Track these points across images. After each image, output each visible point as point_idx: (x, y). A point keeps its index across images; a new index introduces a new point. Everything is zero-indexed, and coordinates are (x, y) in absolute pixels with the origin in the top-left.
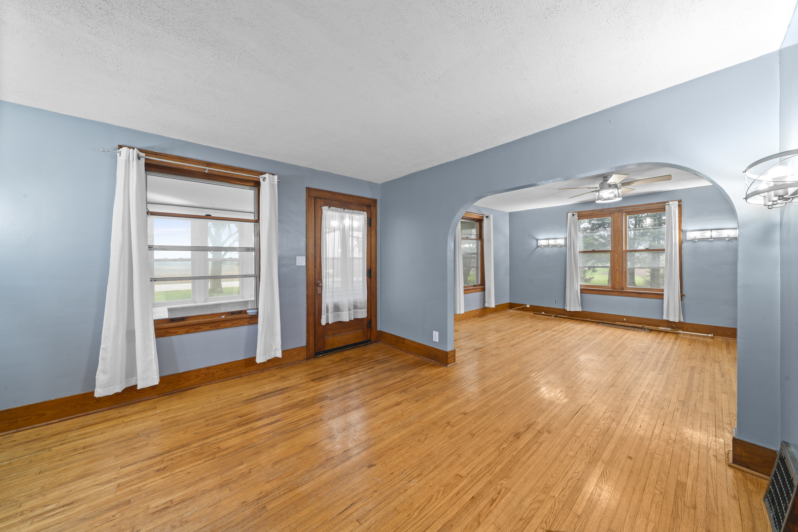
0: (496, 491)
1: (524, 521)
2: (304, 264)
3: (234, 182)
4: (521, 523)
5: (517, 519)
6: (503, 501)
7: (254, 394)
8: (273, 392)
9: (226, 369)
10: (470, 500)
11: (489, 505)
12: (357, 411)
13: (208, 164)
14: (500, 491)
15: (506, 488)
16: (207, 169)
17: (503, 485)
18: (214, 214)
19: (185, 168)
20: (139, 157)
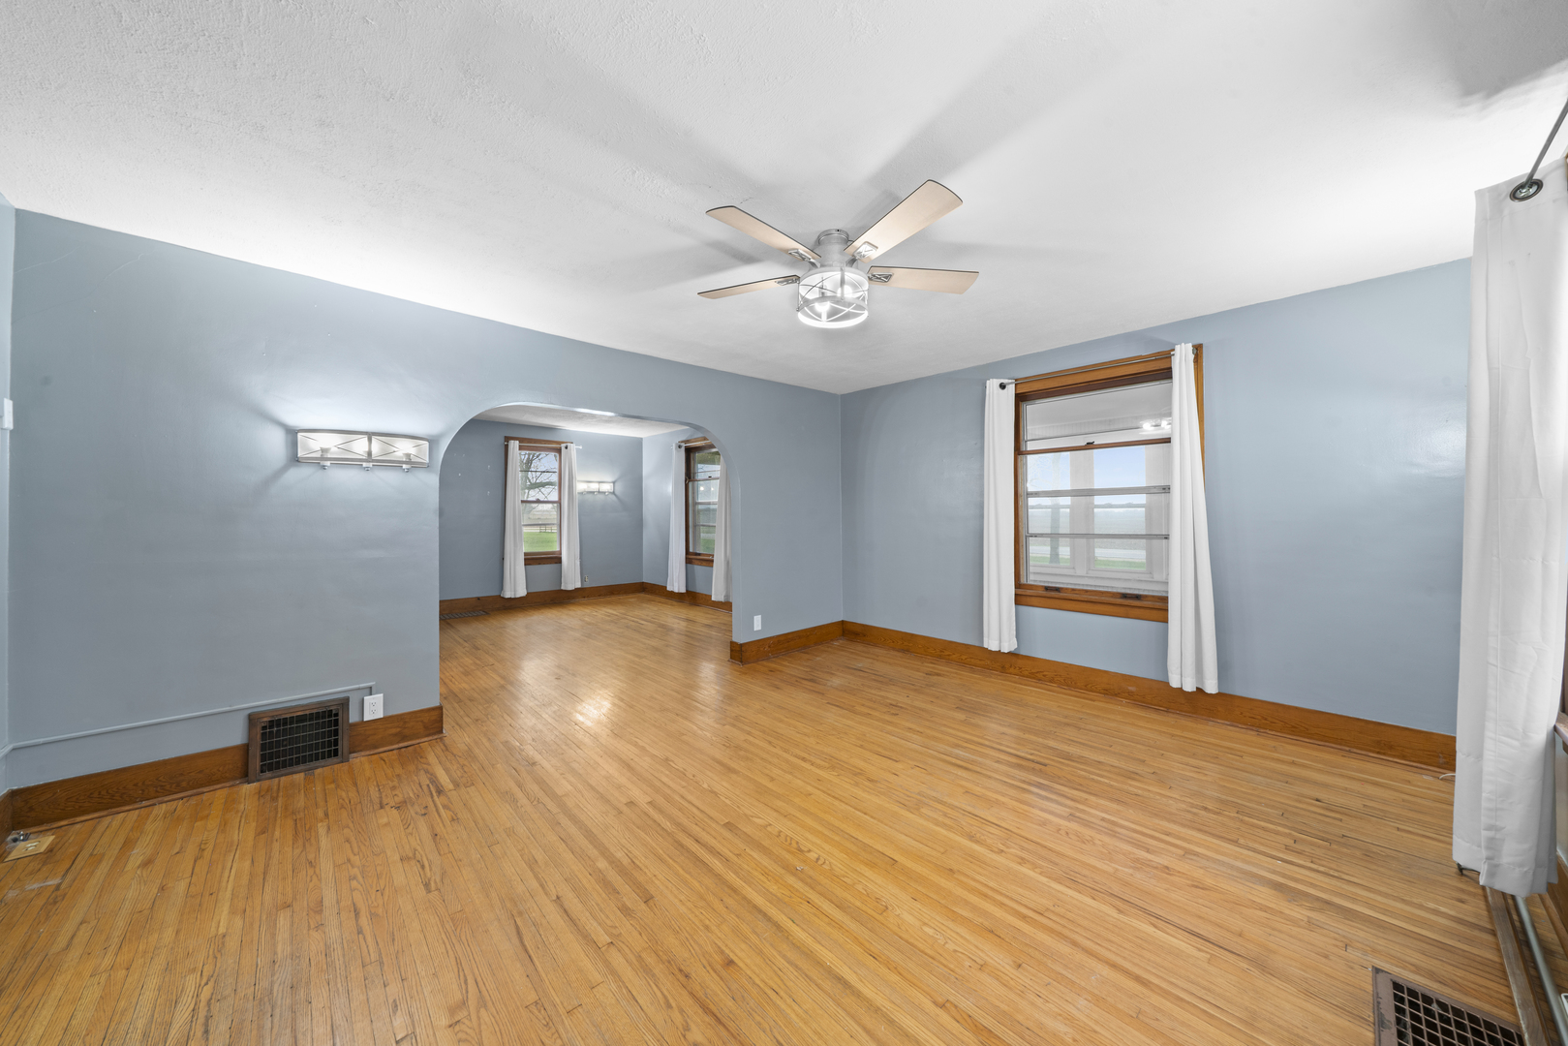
20: (680, 447)
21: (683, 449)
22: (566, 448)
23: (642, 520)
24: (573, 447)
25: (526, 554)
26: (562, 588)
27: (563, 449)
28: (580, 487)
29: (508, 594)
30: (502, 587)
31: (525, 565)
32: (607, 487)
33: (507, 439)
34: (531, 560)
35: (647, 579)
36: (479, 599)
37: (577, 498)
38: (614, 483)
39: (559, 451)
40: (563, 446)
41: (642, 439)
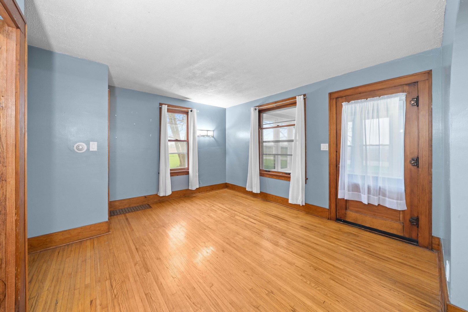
0: (197, 303)
1: (172, 310)
2: (327, 149)
3: (288, 106)
4: (172, 307)
5: (174, 307)
6: (188, 304)
7: (274, 214)
8: (279, 218)
9: (282, 200)
10: (193, 286)
11: (188, 295)
12: (272, 244)
13: (276, 102)
14: (196, 306)
15: (197, 310)
16: (274, 105)
17: (200, 310)
18: (280, 124)
19: (269, 107)
20: (256, 109)
21: (257, 110)
22: (191, 111)
23: (225, 150)
24: (195, 110)
25: (171, 170)
26: (190, 188)
27: (189, 112)
28: (198, 133)
29: (162, 194)
30: (158, 189)
31: (171, 176)
32: (211, 133)
33: (161, 104)
34: (174, 173)
35: (228, 181)
36: (145, 197)
37: (197, 139)
38: (213, 131)
39: (187, 113)
40: (190, 110)
41: (225, 109)
